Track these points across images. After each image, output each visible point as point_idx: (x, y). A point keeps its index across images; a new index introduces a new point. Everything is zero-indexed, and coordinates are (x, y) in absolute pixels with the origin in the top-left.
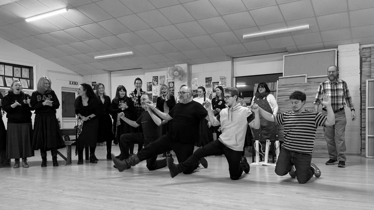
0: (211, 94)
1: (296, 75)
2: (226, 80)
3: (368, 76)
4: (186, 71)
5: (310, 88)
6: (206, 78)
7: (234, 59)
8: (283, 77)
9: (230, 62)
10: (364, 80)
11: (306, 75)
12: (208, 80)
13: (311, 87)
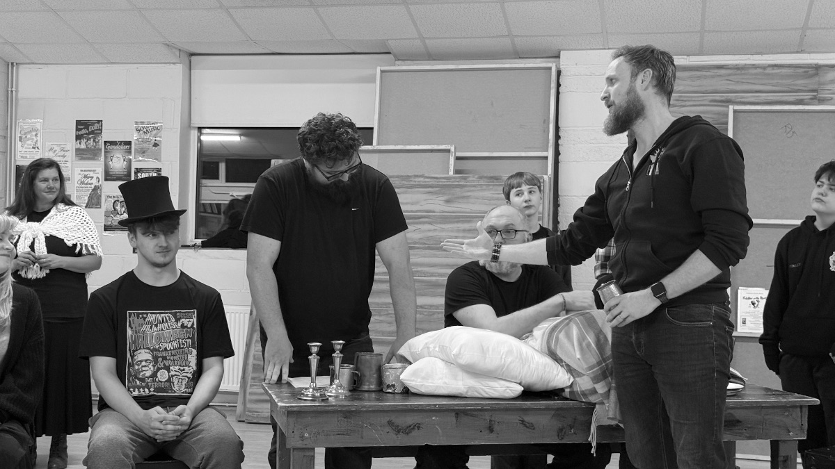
0: (96, 188)
1: (418, 145)
2: (160, 137)
5: (464, 197)
6: (78, 123)
7: (193, 58)
8: (375, 146)
9: (178, 70)
11: (453, 149)
12: (86, 129)
13: (469, 194)
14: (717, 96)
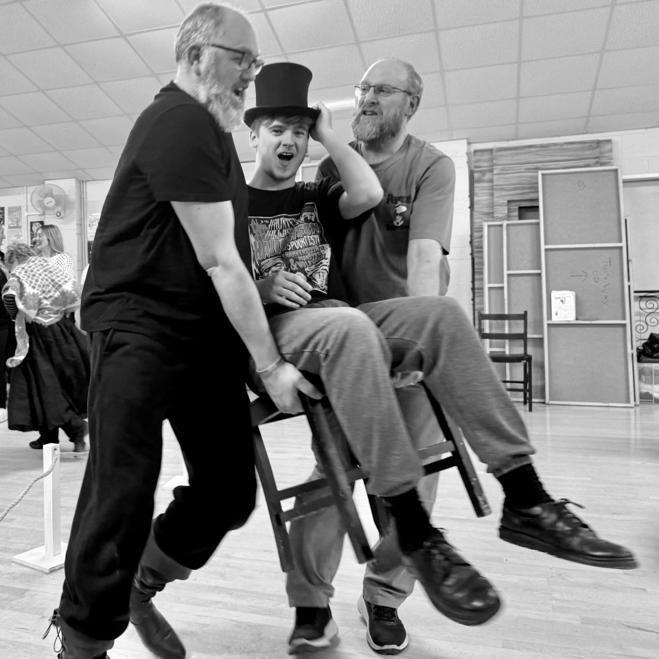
3: (488, 214)
4: (73, 196)
10: (478, 223)
14: (529, 166)
